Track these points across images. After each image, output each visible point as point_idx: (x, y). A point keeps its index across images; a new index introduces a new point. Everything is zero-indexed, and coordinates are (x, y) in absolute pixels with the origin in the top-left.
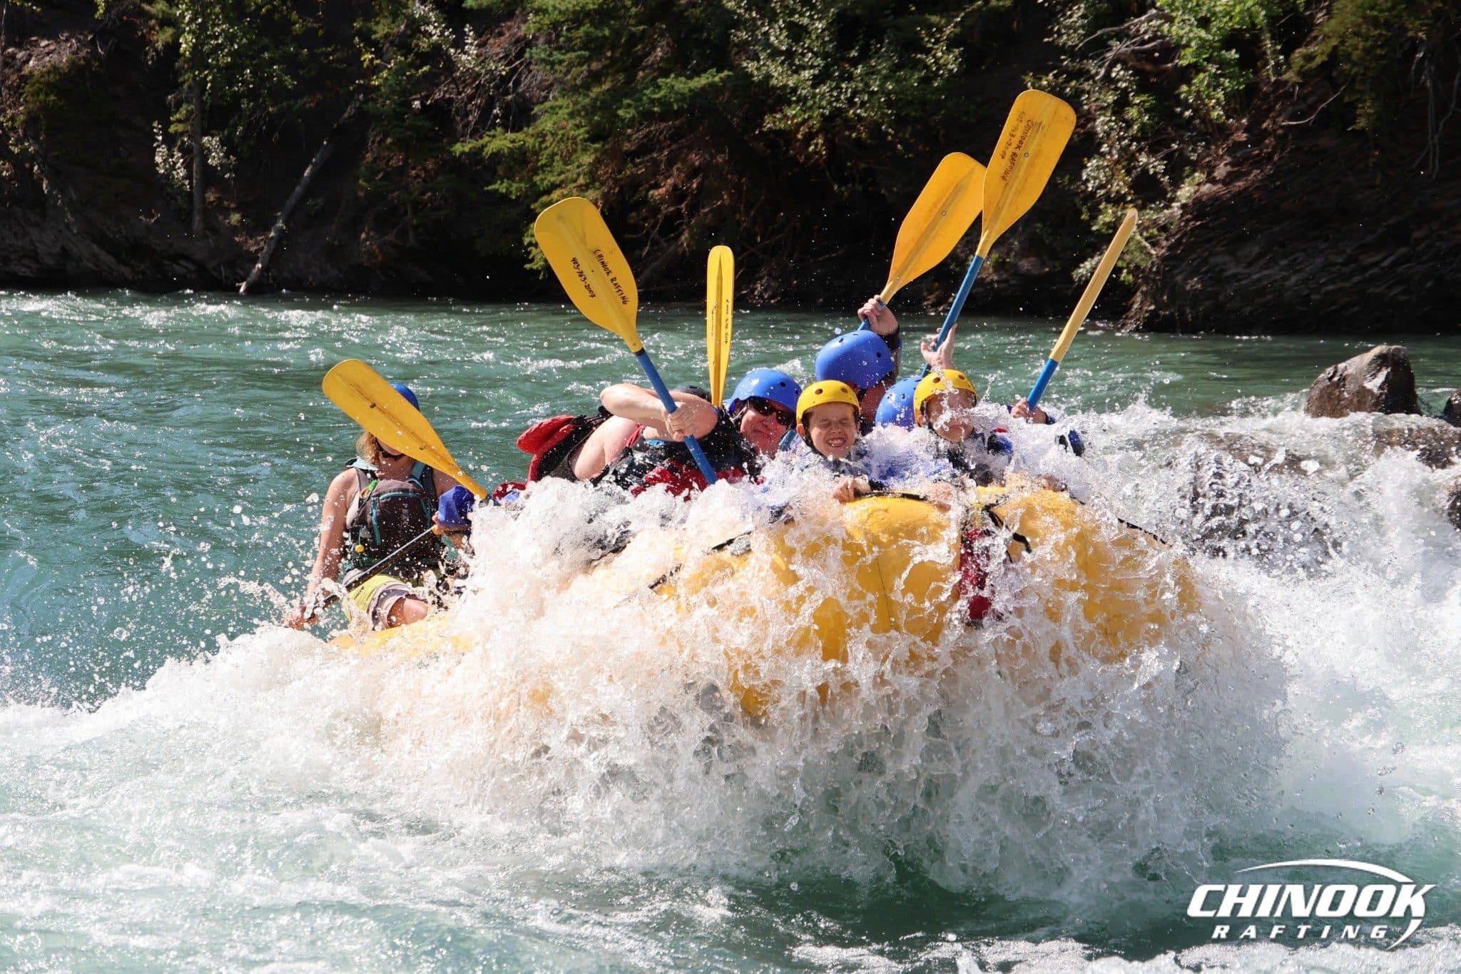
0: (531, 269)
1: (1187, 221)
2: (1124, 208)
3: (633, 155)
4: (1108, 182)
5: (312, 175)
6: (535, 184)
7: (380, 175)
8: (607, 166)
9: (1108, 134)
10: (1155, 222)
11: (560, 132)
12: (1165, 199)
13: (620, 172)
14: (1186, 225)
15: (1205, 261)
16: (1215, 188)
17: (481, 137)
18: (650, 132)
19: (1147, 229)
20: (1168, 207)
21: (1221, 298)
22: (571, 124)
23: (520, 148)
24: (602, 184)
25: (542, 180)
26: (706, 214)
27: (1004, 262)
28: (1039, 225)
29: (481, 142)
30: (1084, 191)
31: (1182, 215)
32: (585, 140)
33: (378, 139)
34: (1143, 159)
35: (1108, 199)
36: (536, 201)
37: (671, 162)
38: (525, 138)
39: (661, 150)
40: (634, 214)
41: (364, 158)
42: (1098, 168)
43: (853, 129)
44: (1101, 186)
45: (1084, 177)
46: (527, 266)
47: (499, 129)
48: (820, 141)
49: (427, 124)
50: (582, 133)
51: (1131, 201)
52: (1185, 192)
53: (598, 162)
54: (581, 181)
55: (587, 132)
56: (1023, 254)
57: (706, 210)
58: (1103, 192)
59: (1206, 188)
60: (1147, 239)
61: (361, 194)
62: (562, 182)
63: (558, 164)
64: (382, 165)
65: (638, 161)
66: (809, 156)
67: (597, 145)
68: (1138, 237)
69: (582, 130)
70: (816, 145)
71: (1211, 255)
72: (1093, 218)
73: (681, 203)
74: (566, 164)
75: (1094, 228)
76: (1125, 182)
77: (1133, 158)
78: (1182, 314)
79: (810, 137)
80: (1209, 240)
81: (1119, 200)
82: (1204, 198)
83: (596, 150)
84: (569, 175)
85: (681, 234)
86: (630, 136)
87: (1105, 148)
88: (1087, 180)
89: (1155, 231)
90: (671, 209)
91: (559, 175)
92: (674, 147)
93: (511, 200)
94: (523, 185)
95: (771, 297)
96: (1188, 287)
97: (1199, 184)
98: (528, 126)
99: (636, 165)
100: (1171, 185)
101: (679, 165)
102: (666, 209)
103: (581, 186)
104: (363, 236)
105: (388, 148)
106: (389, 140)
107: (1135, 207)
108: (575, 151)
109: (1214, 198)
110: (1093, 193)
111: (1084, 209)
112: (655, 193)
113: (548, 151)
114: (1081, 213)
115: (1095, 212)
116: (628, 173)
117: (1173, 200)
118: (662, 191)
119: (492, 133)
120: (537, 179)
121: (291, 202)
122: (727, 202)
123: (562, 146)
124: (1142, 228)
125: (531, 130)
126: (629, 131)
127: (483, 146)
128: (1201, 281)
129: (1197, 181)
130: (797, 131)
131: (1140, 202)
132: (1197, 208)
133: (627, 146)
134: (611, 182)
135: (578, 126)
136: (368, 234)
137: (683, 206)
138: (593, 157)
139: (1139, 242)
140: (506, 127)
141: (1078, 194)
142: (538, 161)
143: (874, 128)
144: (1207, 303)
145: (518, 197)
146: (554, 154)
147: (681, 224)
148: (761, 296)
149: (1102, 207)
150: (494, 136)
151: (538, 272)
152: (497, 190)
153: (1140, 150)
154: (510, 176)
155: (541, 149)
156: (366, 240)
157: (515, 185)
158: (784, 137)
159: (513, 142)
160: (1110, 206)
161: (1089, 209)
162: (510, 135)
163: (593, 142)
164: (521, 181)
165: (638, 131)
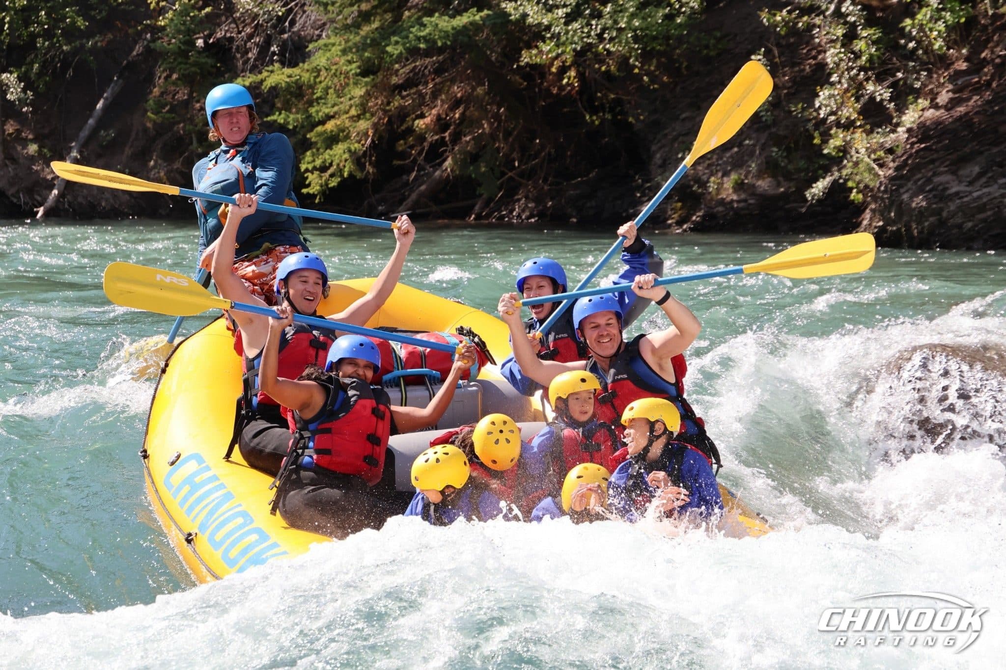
0: (308, 194)
1: (913, 144)
2: (853, 133)
3: (400, 88)
4: (838, 109)
5: (105, 109)
6: (310, 116)
7: (167, 108)
8: (376, 98)
9: (837, 65)
10: (882, 146)
11: (334, 68)
12: (891, 124)
13: (388, 103)
14: (912, 148)
15: (929, 180)
16: (938, 113)
17: (260, 73)
18: (415, 67)
19: (874, 151)
20: (894, 131)
21: (945, 214)
22: (343, 60)
23: (296, 82)
24: (373, 115)
25: (317, 112)
26: (468, 142)
27: (742, 183)
28: (775, 149)
29: (260, 77)
30: (815, 118)
31: (908, 139)
32: (357, 75)
33: (165, 75)
34: (870, 87)
35: (838, 124)
36: (312, 130)
37: (435, 95)
38: (301, 73)
39: (426, 83)
40: (402, 142)
41: (151, 92)
42: (831, 96)
43: (602, 62)
44: (833, 113)
45: (817, 105)
46: (304, 191)
47: (277, 65)
48: (573, 73)
49: (210, 61)
50: (354, 68)
51: (860, 126)
52: (910, 117)
53: (368, 93)
54: (353, 112)
55: (359, 67)
56: (760, 175)
57: (468, 138)
58: (833, 118)
59: (930, 113)
60: (875, 161)
61: (149, 125)
62: (336, 113)
63: (332, 97)
64: (169, 98)
65: (404, 93)
66: (562, 88)
67: (366, 79)
68: (866, 159)
69: (354, 66)
70: (569, 78)
71: (935, 174)
72: (825, 142)
73: (444, 131)
74: (339, 97)
75: (826, 151)
76: (854, 109)
77: (860, 86)
78: (909, 229)
79: (563, 70)
80: (933, 161)
81: (849, 126)
82: (928, 123)
83: (366, 84)
84: (342, 107)
85: (445, 160)
86: (398, 70)
87: (834, 78)
88: (820, 108)
89: (881, 153)
90: (436, 137)
91: (333, 106)
92: (437, 80)
93: (289, 130)
94: (299, 116)
95: (528, 218)
96: (914, 205)
97: (923, 110)
98: (304, 62)
99: (403, 98)
100: (896, 111)
101: (443, 97)
102: (431, 138)
103: (353, 116)
104: (152, 163)
105: (174, 83)
106: (175, 76)
107: (864, 131)
108: (347, 84)
109: (938, 123)
110: (824, 120)
111: (816, 134)
112: (420, 124)
113: (323, 85)
114: (814, 138)
115: (826, 137)
116: (396, 104)
117: (898, 125)
118: (428, 120)
119: (270, 68)
120: (313, 110)
121: (84, 133)
122: (487, 131)
123: (336, 80)
124: (870, 151)
125: (306, 66)
126: (397, 66)
127: (262, 81)
128: (926, 198)
129: (920, 107)
130: (552, 64)
131: (868, 127)
132: (922, 132)
133: (394, 80)
134: (381, 113)
135: (350, 62)
136: (156, 162)
137: (447, 134)
138: (364, 90)
139: (868, 164)
140: (283, 64)
141: (810, 120)
142: (314, 94)
143: (623, 62)
144: (932, 219)
145: (295, 127)
146: (328, 88)
147: (445, 151)
148: (519, 216)
149: (832, 132)
150: (272, 72)
151: (314, 196)
152: (275, 121)
153: (867, 79)
154: (287, 107)
155: (315, 83)
156: (154, 167)
157: (292, 116)
158: (538, 71)
159: (290, 76)
160: (840, 131)
161: (821, 134)
162: (287, 71)
163: (364, 77)
164: (297, 113)
165: (405, 66)
